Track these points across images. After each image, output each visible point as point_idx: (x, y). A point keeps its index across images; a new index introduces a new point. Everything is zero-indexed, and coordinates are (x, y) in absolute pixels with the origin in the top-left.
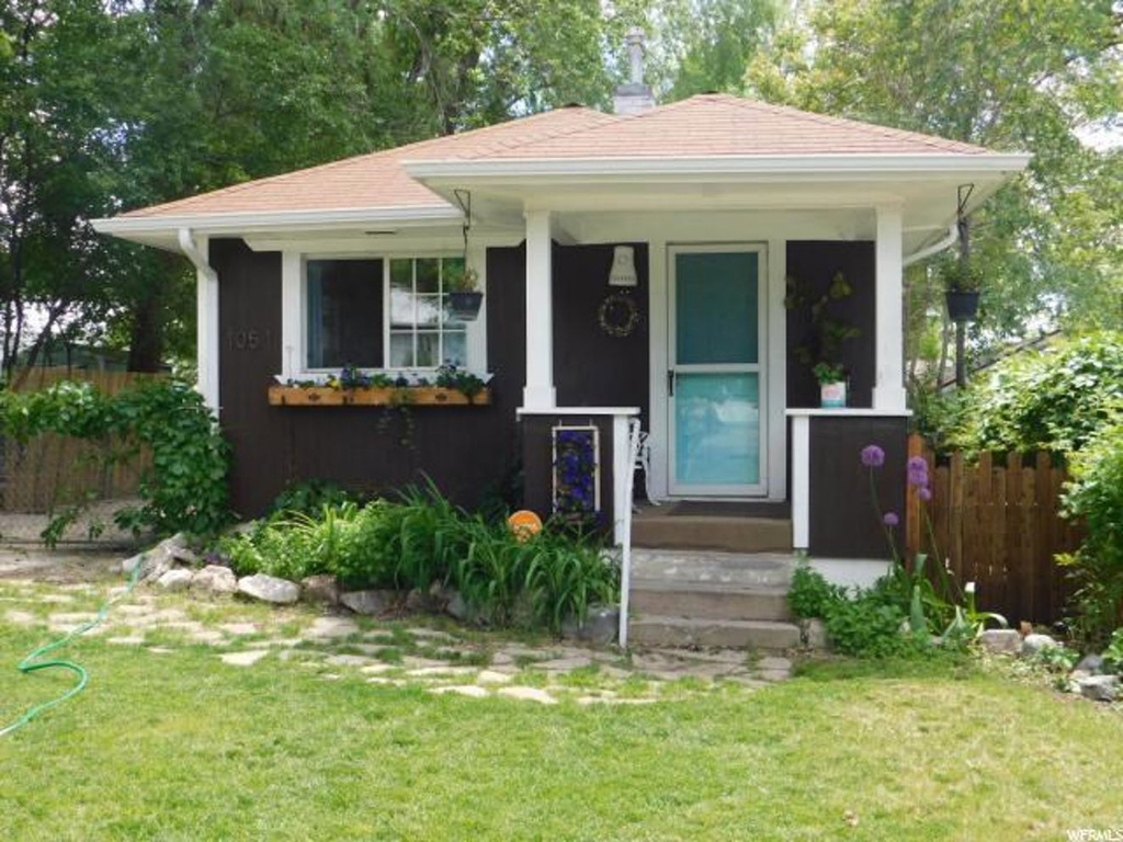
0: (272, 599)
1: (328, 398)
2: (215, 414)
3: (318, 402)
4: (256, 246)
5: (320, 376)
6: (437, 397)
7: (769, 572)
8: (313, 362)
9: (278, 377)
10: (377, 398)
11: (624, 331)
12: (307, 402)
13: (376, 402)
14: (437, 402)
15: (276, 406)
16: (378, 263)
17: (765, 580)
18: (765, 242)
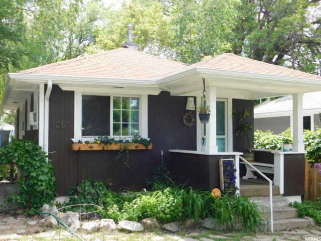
0: (136, 230)
1: (96, 147)
2: (47, 154)
3: (92, 149)
4: (64, 88)
5: (91, 139)
6: (135, 147)
7: (283, 203)
8: (84, 133)
9: (72, 139)
10: (114, 147)
11: (191, 125)
12: (88, 149)
13: (114, 149)
14: (135, 149)
15: (76, 151)
16: (108, 98)
17: (282, 205)
18: (227, 99)
